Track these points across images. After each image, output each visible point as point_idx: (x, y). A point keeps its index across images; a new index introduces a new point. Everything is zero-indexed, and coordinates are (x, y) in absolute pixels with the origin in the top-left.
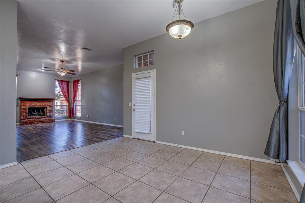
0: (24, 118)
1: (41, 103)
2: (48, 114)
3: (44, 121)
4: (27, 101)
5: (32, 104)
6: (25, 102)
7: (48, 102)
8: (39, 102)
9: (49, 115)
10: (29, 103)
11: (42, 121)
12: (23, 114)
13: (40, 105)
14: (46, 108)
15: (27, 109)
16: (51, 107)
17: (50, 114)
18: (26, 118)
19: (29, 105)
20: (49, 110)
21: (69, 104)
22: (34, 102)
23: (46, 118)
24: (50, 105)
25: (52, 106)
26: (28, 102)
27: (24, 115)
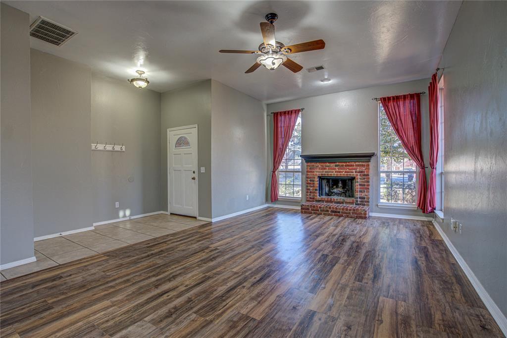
0: (310, 198)
1: (342, 166)
2: (358, 195)
3: (339, 212)
4: (316, 162)
5: (325, 169)
6: (313, 164)
7: (357, 163)
8: (337, 164)
9: (360, 198)
10: (320, 166)
11: (336, 212)
12: (309, 189)
13: (340, 172)
14: (353, 179)
15: (317, 179)
16: (364, 175)
17: (363, 195)
18: (313, 198)
19: (319, 170)
20: (360, 185)
21: (423, 167)
22: (328, 164)
23: (352, 203)
24: (362, 172)
25: (368, 175)
26: (318, 164)
27: (310, 192)
